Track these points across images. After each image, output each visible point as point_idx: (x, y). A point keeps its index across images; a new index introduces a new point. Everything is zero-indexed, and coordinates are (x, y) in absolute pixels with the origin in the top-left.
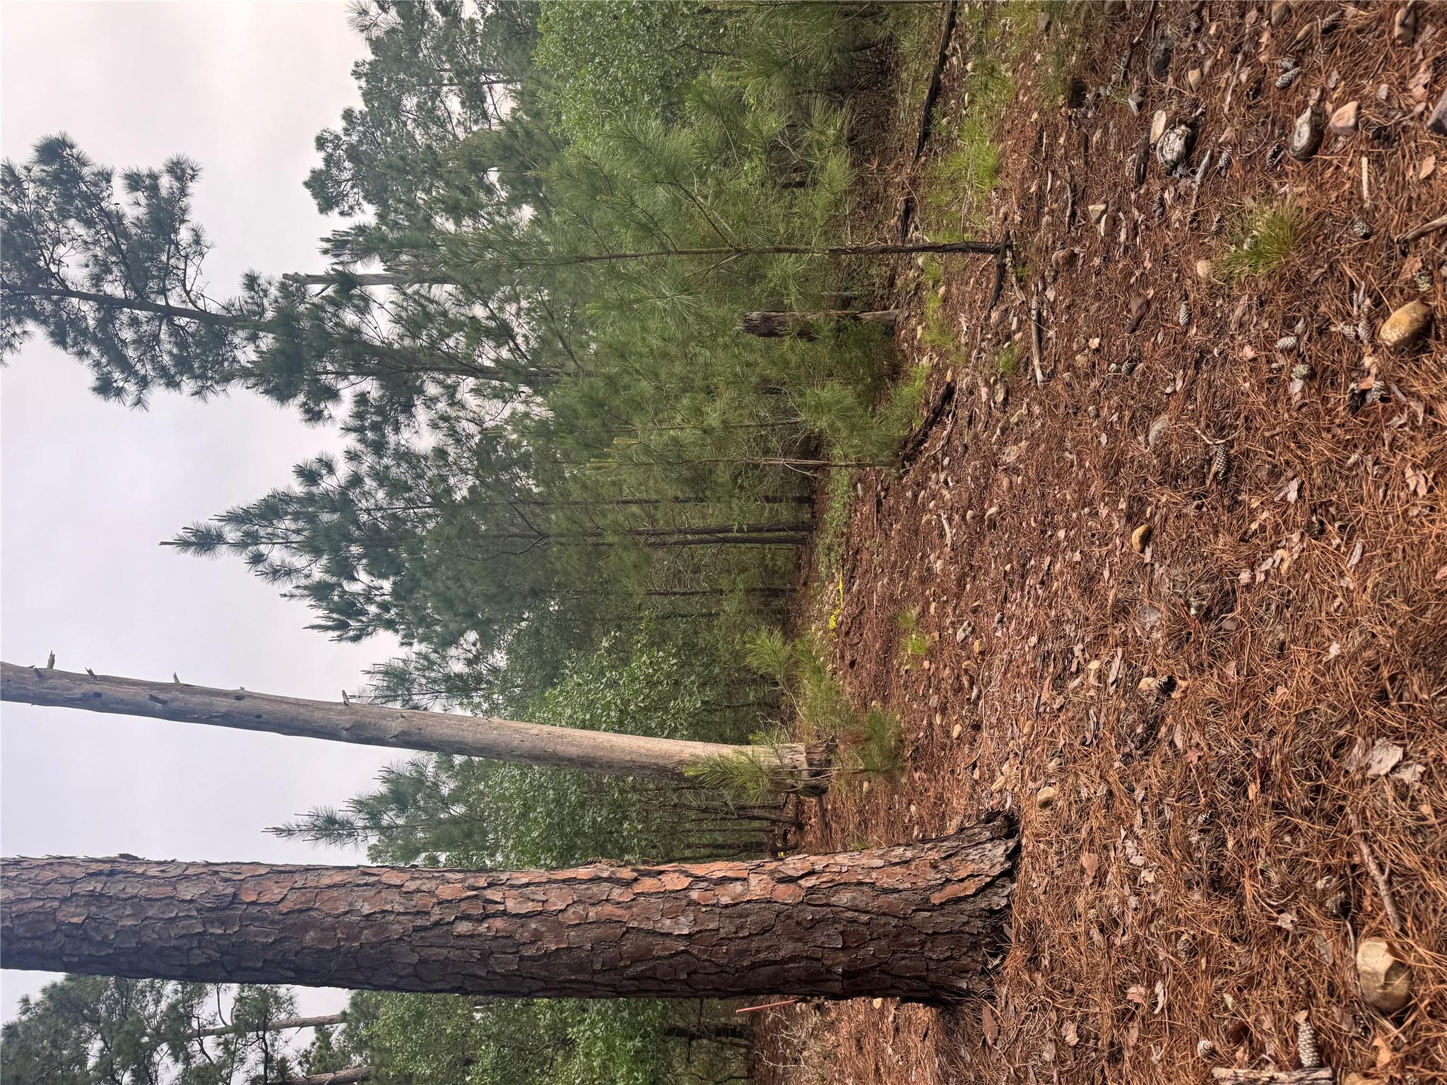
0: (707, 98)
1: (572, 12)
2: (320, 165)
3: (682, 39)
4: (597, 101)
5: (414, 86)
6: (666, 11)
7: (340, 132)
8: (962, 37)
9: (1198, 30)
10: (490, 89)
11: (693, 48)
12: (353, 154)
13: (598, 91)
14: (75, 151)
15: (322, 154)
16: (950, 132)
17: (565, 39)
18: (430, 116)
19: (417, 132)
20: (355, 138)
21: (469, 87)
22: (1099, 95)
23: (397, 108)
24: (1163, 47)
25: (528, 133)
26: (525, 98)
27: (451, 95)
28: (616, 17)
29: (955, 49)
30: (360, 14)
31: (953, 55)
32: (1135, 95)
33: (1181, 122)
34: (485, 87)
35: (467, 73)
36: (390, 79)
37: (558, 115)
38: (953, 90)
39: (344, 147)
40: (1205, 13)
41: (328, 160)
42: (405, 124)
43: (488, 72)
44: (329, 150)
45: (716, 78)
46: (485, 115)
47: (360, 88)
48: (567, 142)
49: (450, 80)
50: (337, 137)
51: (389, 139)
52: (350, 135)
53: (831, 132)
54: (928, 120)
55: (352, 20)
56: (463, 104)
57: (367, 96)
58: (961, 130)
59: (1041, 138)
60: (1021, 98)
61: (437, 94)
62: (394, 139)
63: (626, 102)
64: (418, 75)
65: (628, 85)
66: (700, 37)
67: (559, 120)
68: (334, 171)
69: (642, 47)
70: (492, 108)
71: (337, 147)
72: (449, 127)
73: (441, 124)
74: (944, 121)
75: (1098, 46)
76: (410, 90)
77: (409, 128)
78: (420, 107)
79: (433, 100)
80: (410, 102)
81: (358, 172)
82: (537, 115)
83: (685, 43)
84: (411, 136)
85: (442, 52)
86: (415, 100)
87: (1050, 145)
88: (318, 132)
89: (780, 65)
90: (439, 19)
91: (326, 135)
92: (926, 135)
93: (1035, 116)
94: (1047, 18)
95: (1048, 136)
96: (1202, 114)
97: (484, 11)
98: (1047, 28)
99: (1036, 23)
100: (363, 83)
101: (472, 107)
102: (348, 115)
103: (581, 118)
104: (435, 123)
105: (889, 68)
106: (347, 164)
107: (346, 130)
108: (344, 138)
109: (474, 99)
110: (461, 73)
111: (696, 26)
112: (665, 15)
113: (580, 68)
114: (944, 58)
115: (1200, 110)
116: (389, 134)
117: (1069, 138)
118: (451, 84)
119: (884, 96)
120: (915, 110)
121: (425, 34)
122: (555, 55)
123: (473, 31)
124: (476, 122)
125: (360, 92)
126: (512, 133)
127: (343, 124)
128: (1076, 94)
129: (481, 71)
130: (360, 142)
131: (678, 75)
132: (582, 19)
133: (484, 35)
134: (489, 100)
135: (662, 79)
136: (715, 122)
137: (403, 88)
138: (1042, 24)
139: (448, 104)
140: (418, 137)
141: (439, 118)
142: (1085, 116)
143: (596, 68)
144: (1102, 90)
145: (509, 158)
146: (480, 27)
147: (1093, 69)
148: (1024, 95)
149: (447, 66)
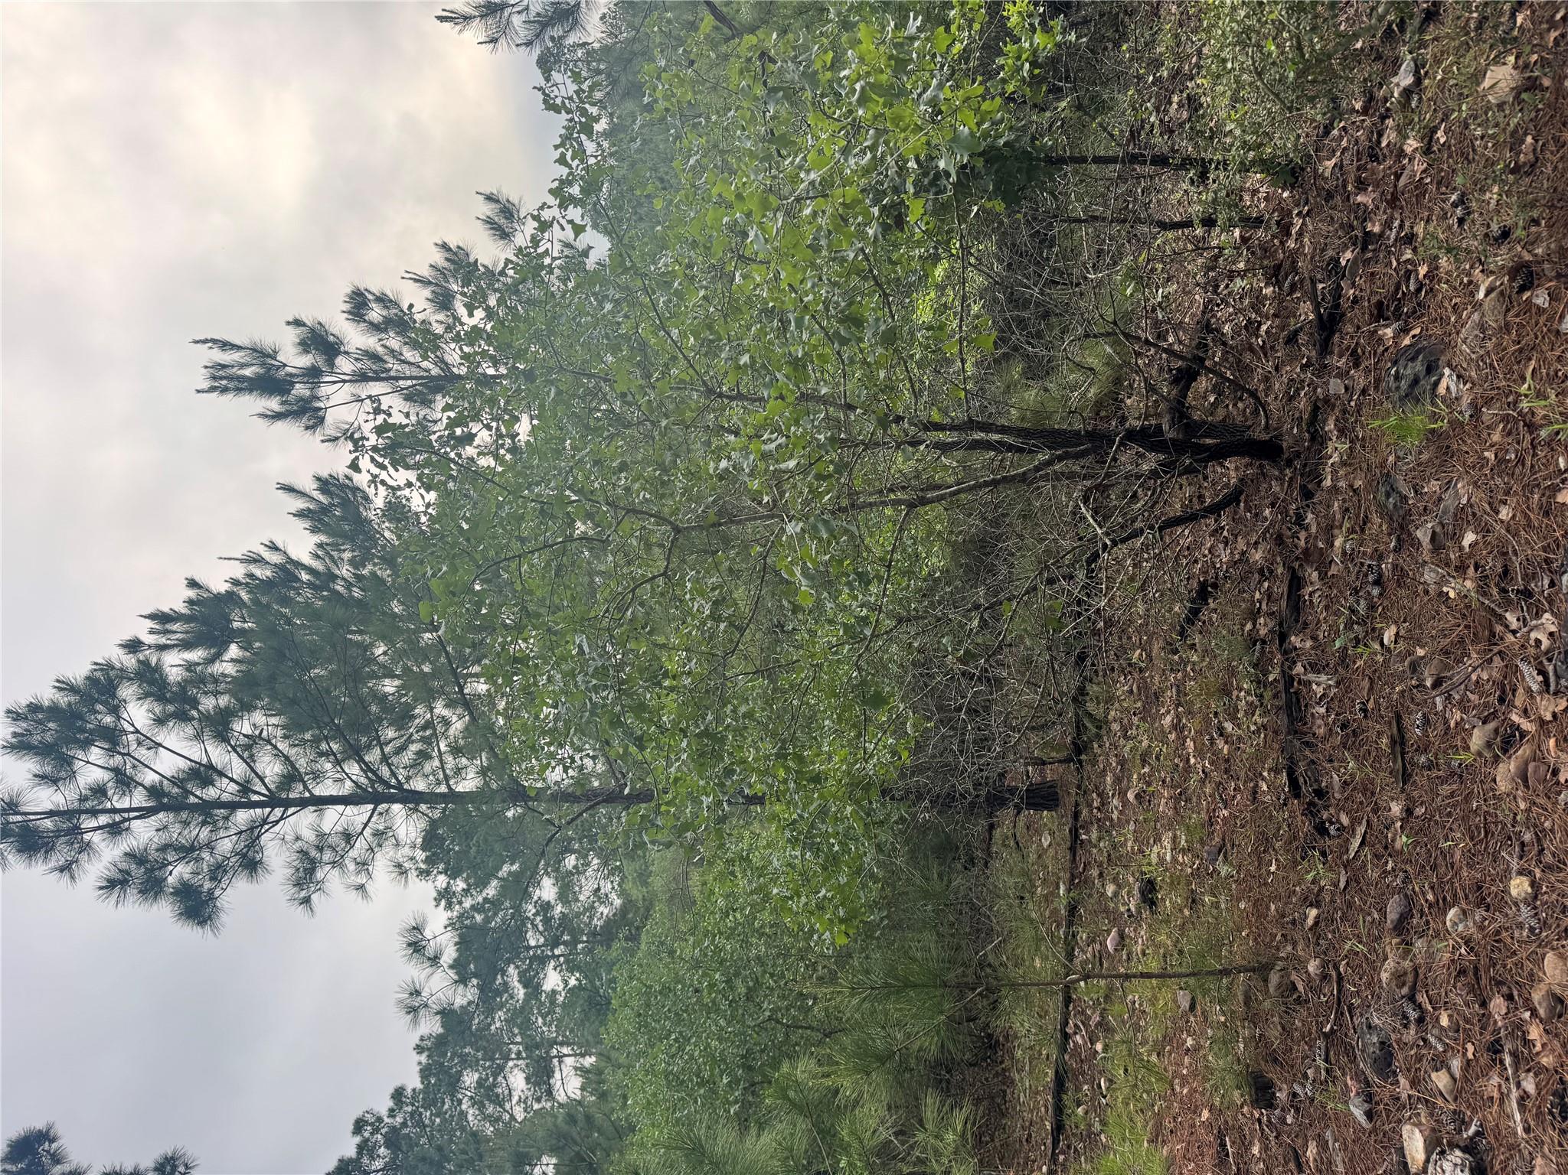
0: (791, 1094)
1: (650, 987)
2: (351, 1152)
3: (767, 1013)
4: (669, 1083)
5: (478, 1061)
6: (751, 984)
7: (384, 1113)
8: (1083, 1013)
9: (1420, 1020)
10: (560, 1062)
11: (778, 1022)
12: (393, 1139)
13: (671, 1072)
14: (54, 1146)
15: (358, 1139)
16: (1090, 1125)
17: (640, 1015)
18: (489, 1094)
19: (471, 1111)
20: (399, 1119)
21: (538, 1062)
22: (1295, 1095)
23: (453, 1084)
24: (1375, 1039)
25: (589, 1118)
26: (591, 1078)
27: (516, 1071)
28: (697, 991)
29: (1076, 1025)
30: (411, 994)
31: (1075, 1033)
32: (1358, 1101)
33: (1452, 1145)
34: (555, 1061)
35: (537, 1046)
36: (454, 1054)
37: (625, 1098)
38: (1083, 1073)
39: (383, 1131)
40: (1421, 998)
41: (361, 1148)
42: (460, 1102)
43: (562, 1044)
44: (367, 1134)
45: (803, 1070)
46: (550, 1093)
47: (420, 1063)
48: (632, 1129)
49: (519, 1053)
50: (380, 1119)
51: (438, 1120)
52: (394, 1117)
53: (950, 1137)
54: (1059, 1109)
55: (401, 1001)
56: (528, 1080)
57: (425, 1072)
58: (1104, 1123)
59: (1223, 1145)
60: (1177, 1088)
61: (501, 1068)
62: (444, 1121)
63: (701, 1084)
64: (485, 1049)
65: (705, 1064)
66: (788, 1010)
67: (625, 1104)
68: (365, 1160)
69: (722, 1022)
70: (559, 1083)
71: (376, 1131)
72: (507, 1106)
73: (499, 1102)
74: (1080, 1111)
75: (1274, 1033)
76: (474, 1065)
77: (464, 1107)
78: (480, 1083)
79: (495, 1076)
80: (470, 1079)
81: (393, 1160)
82: (603, 1096)
83: (770, 1018)
84: (463, 1115)
85: (515, 1025)
86: (476, 1076)
87: (1238, 1155)
88: (358, 1113)
89: (882, 1059)
90: (520, 992)
91: (369, 1117)
92: (1059, 1128)
93: (1206, 1114)
94: (1188, 998)
95: (1233, 1143)
96: (1477, 1134)
97: (566, 983)
98: (1192, 1007)
99: (1175, 1001)
100: (423, 1058)
101: (537, 1084)
102: (398, 1094)
103: (649, 1103)
104: (491, 1101)
105: (997, 1041)
106: (382, 1151)
107: (391, 1110)
108: (386, 1120)
109: (541, 1075)
110: (531, 1046)
111: (784, 997)
112: (749, 988)
113: (652, 1047)
114: (1066, 1037)
115: (1473, 1129)
116: (438, 1115)
117: (1265, 1148)
118: (518, 1059)
119: (997, 1074)
120: (1037, 1093)
121: (501, 1006)
122: (627, 1032)
123: (553, 1002)
124: (538, 1100)
125: (418, 1068)
126: (571, 1119)
127: (391, 1104)
128: (1262, 1093)
129: (554, 1042)
130: (404, 1124)
131: (763, 1051)
132: (661, 993)
133: (564, 1005)
134: (557, 1075)
135: (743, 1057)
136: (803, 1124)
137: (466, 1063)
138: (1185, 1004)
139: (511, 1079)
140: (470, 1118)
141: (498, 1096)
142: (1283, 1121)
143: (671, 1046)
144: (1298, 1089)
145: (563, 1148)
146: (560, 999)
147: (1275, 1060)
148: (1182, 1086)
149: (518, 1039)
